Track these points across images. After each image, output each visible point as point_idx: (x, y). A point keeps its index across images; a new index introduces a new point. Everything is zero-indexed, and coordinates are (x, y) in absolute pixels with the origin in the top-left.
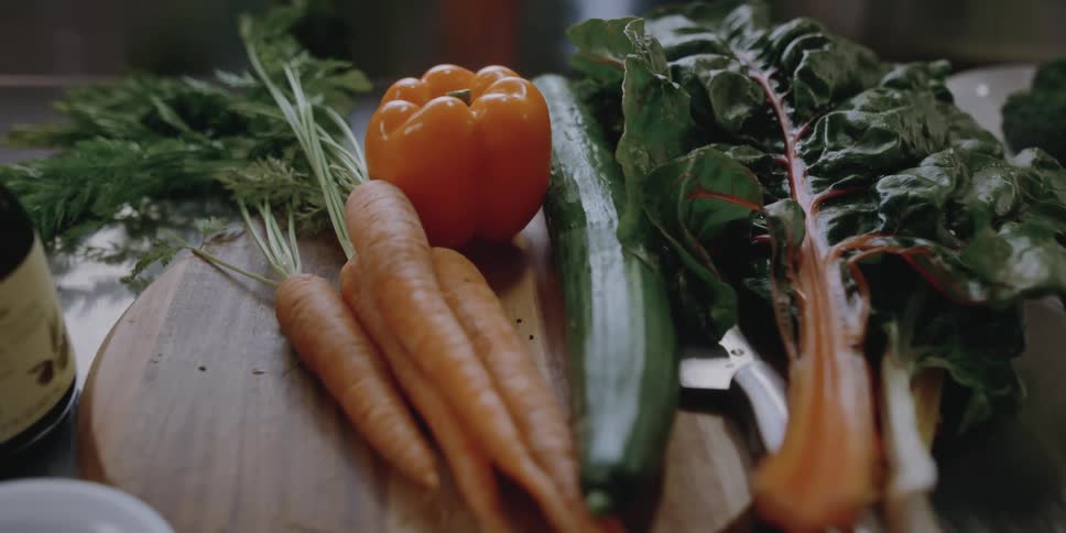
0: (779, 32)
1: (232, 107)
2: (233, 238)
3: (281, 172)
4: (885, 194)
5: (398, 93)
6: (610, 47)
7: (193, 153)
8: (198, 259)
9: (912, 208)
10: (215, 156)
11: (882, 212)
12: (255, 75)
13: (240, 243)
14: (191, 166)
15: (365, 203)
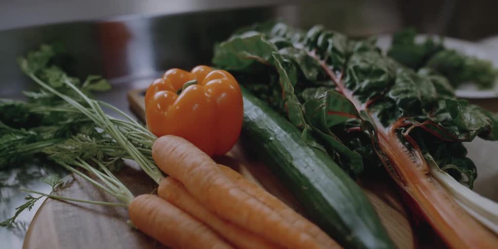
0: (311, 33)
1: (33, 110)
2: (69, 184)
3: (88, 141)
4: (397, 99)
5: (157, 88)
6: (248, 51)
7: (19, 140)
8: (55, 201)
9: (411, 103)
10: (33, 140)
11: (400, 107)
12: (47, 91)
13: (75, 186)
14: (22, 148)
15: (173, 148)
